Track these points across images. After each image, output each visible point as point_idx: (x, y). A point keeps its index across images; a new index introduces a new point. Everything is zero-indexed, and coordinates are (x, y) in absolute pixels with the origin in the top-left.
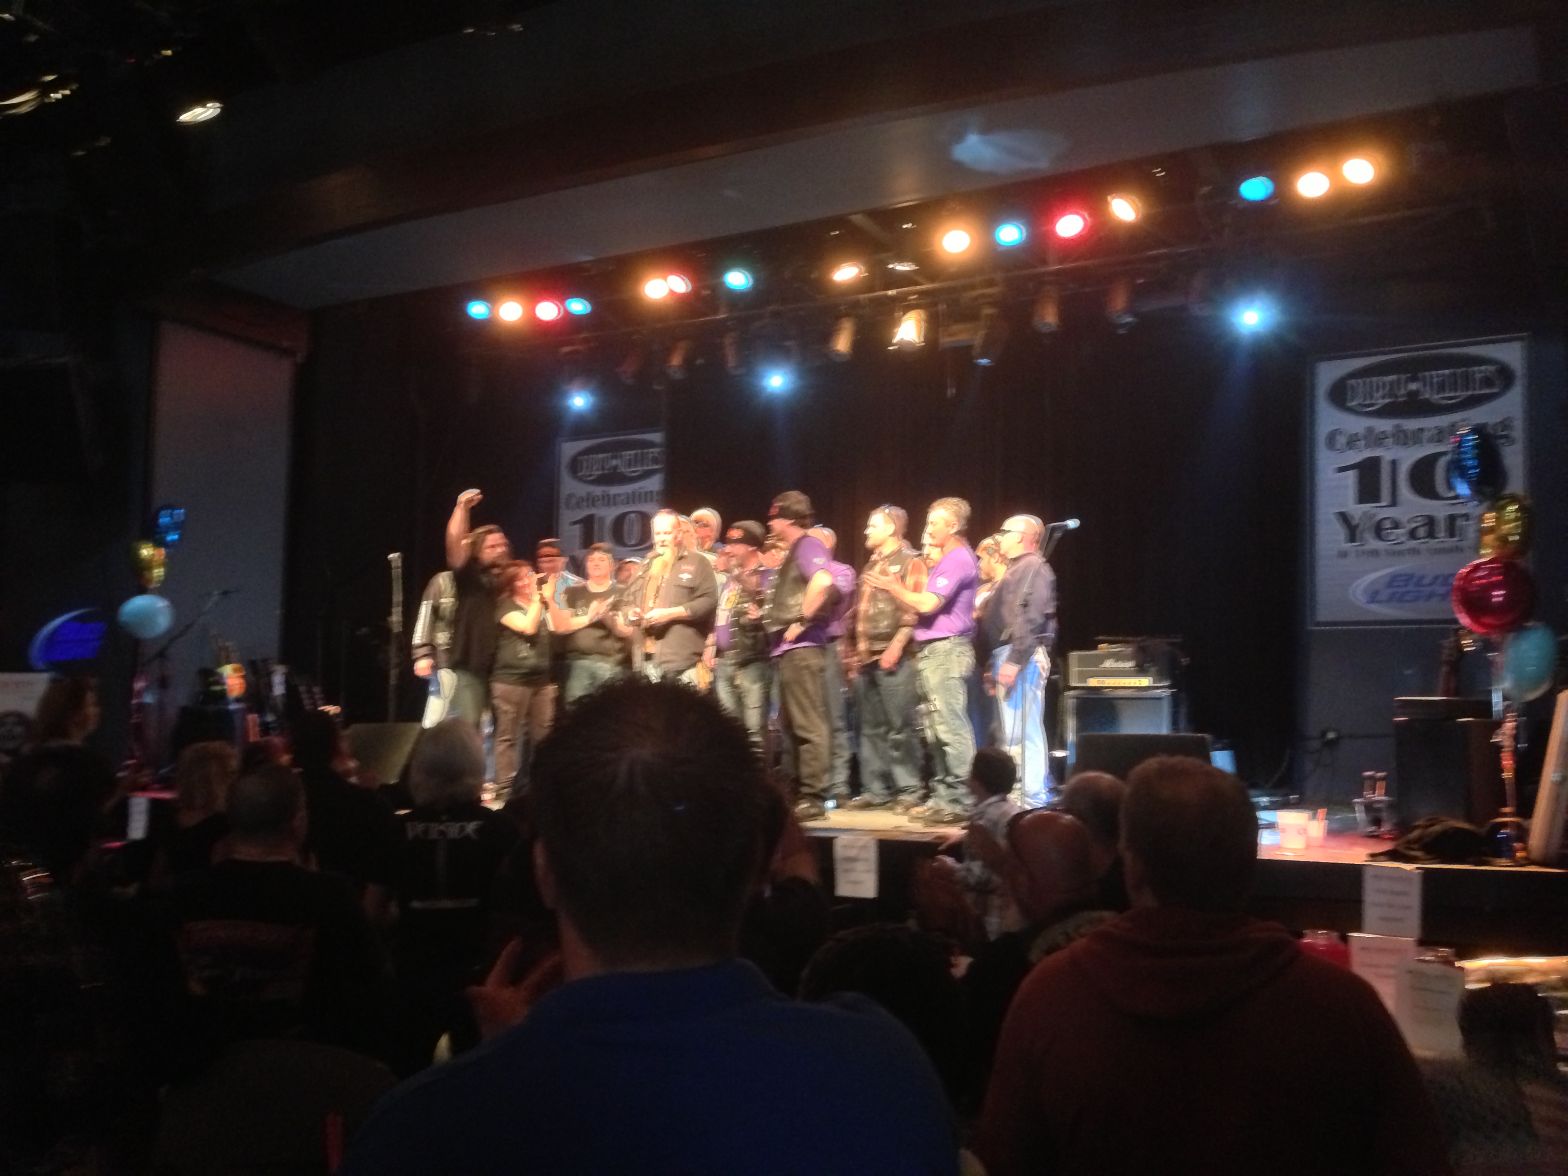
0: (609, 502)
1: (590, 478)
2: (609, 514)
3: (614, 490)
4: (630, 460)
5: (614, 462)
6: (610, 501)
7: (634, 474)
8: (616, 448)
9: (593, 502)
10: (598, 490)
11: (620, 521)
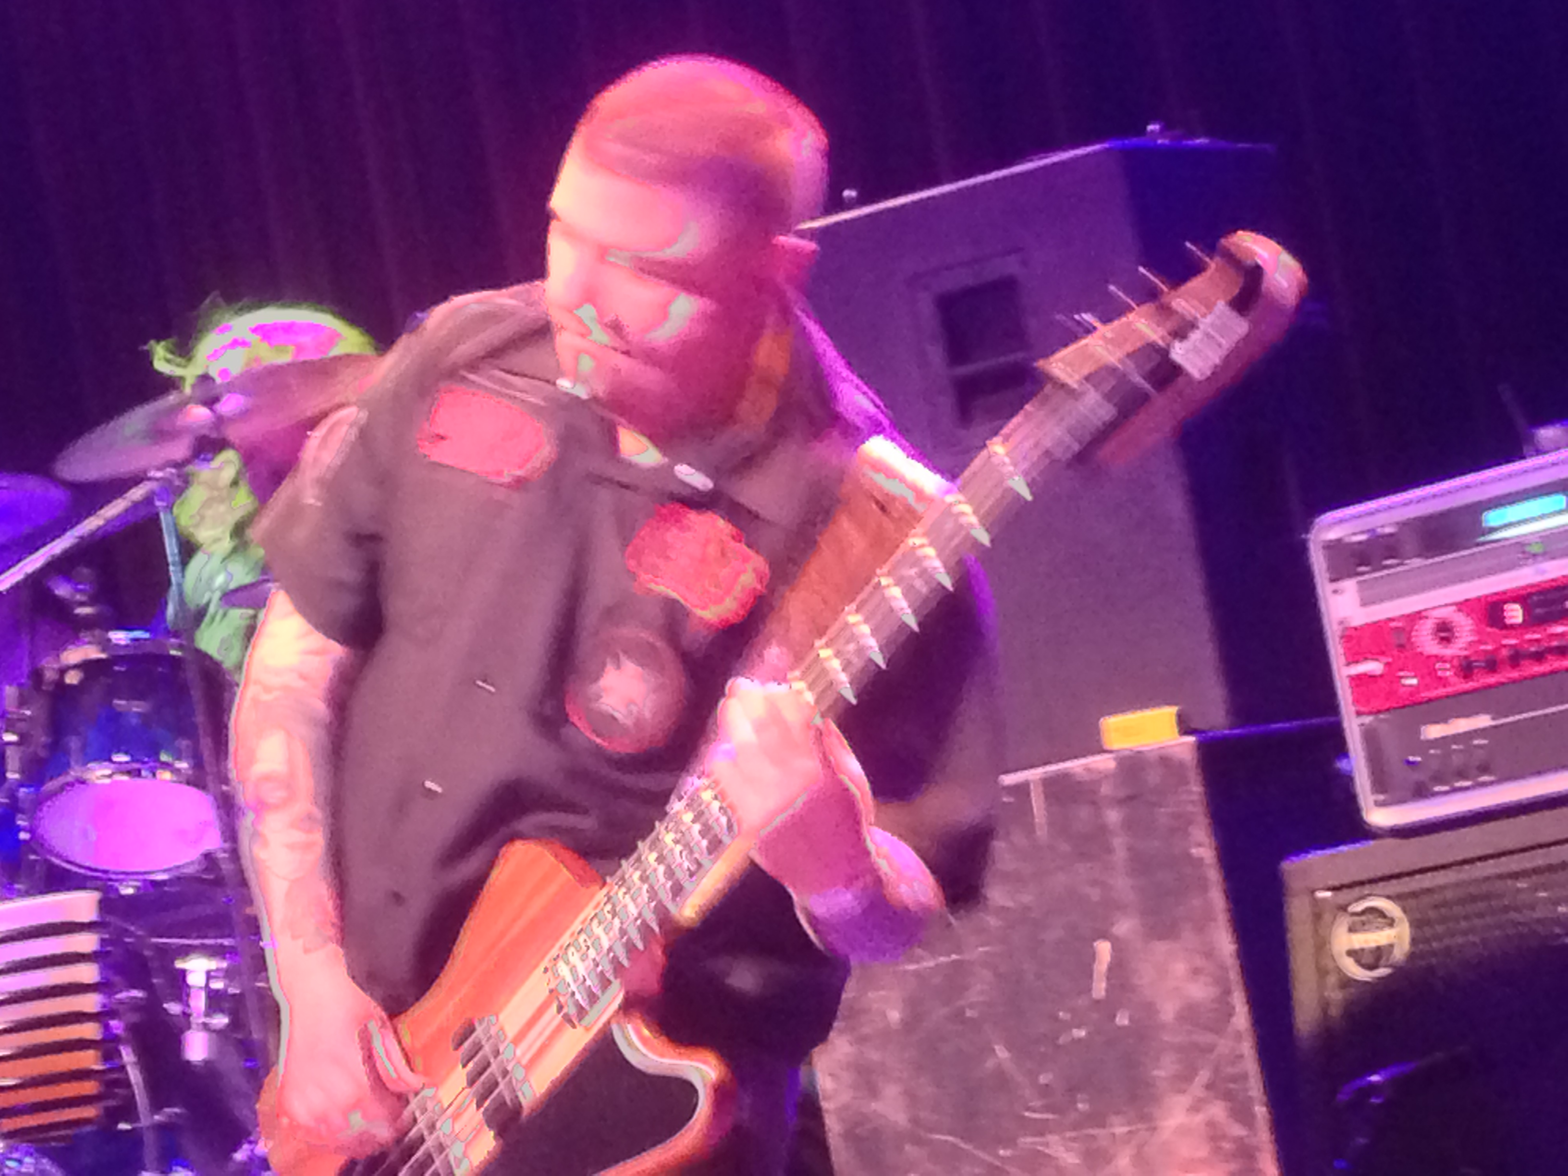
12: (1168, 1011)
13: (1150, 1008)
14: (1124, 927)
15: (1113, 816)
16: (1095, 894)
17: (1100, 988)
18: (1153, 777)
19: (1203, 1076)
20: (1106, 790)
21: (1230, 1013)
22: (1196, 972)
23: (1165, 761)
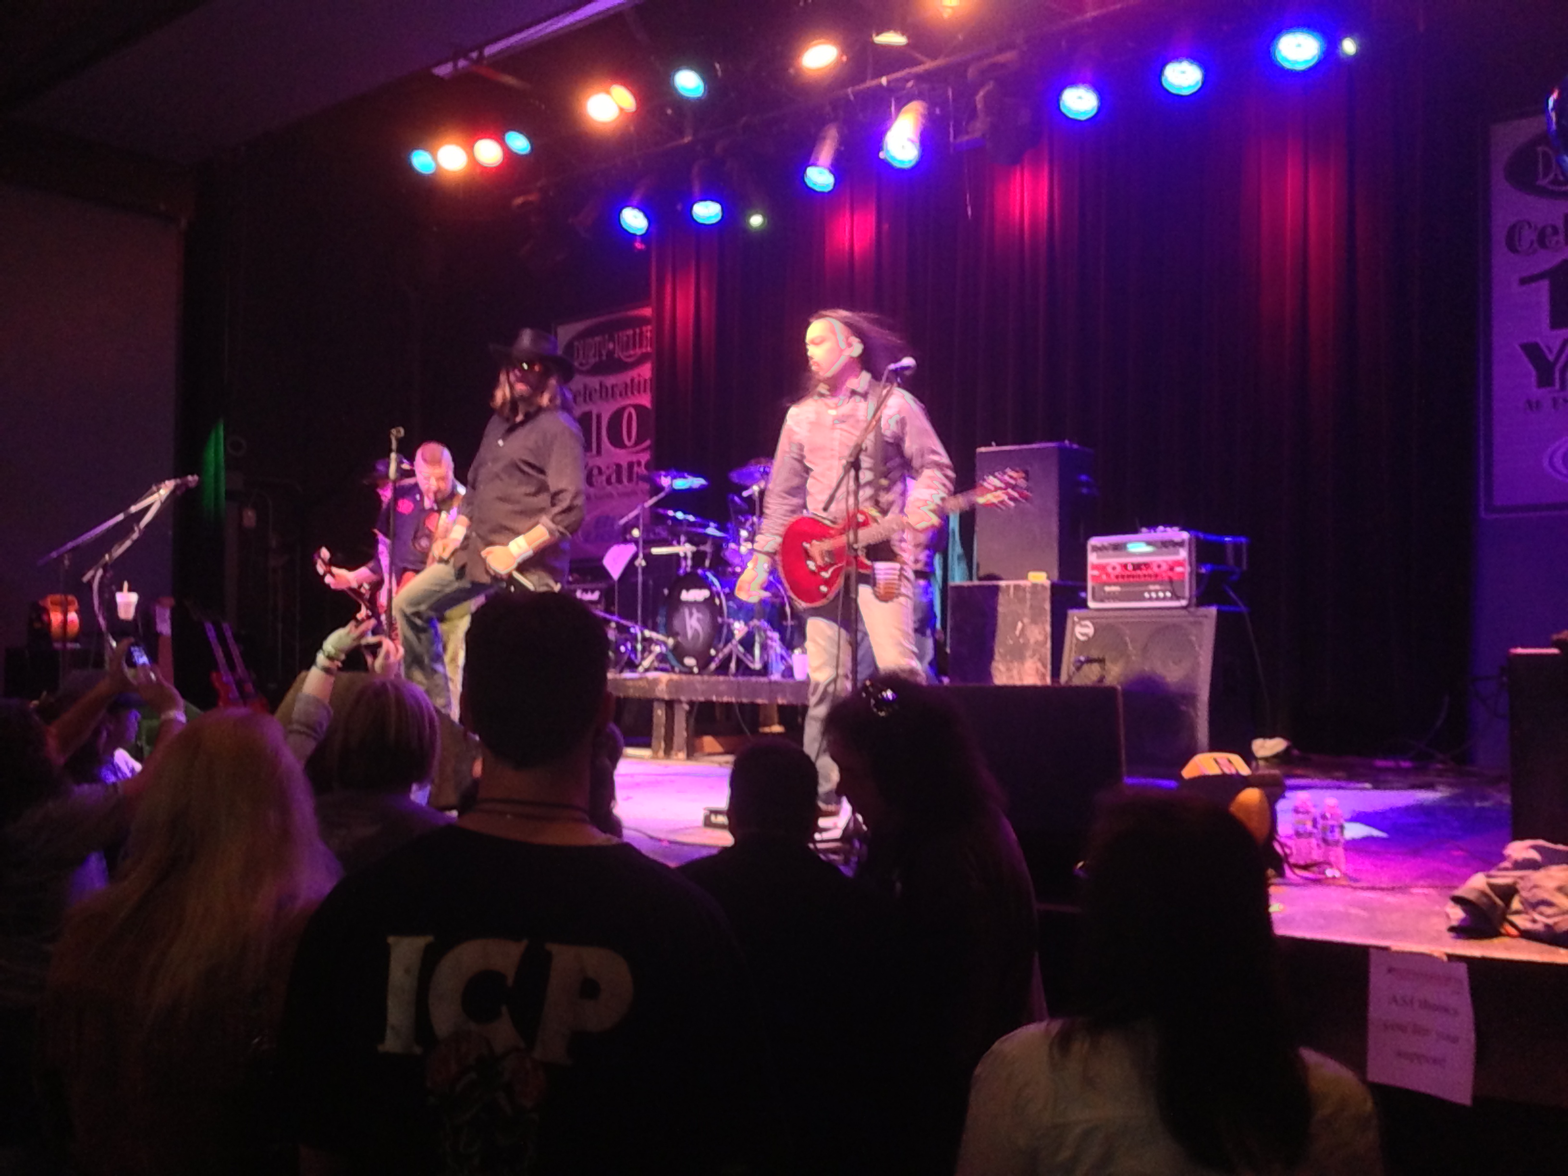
0: (607, 395)
1: (584, 368)
2: (606, 410)
3: (610, 381)
4: (628, 342)
5: (611, 346)
6: (607, 393)
7: (629, 360)
8: (610, 329)
9: (590, 395)
10: (594, 382)
11: (616, 418)
12: (1032, 641)
13: (1029, 640)
14: (1026, 620)
15: (1028, 596)
16: (1020, 611)
17: (1017, 633)
18: (1039, 588)
19: (1037, 656)
20: (1027, 589)
21: (1046, 643)
22: (1040, 633)
23: (1043, 586)
